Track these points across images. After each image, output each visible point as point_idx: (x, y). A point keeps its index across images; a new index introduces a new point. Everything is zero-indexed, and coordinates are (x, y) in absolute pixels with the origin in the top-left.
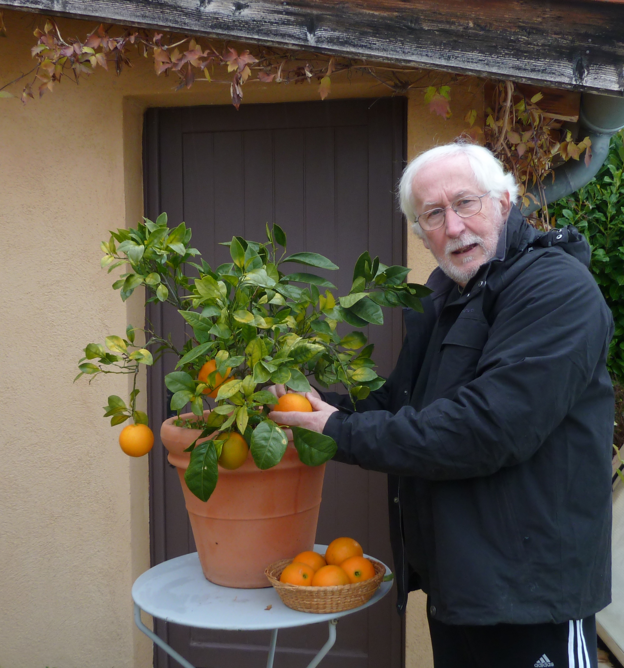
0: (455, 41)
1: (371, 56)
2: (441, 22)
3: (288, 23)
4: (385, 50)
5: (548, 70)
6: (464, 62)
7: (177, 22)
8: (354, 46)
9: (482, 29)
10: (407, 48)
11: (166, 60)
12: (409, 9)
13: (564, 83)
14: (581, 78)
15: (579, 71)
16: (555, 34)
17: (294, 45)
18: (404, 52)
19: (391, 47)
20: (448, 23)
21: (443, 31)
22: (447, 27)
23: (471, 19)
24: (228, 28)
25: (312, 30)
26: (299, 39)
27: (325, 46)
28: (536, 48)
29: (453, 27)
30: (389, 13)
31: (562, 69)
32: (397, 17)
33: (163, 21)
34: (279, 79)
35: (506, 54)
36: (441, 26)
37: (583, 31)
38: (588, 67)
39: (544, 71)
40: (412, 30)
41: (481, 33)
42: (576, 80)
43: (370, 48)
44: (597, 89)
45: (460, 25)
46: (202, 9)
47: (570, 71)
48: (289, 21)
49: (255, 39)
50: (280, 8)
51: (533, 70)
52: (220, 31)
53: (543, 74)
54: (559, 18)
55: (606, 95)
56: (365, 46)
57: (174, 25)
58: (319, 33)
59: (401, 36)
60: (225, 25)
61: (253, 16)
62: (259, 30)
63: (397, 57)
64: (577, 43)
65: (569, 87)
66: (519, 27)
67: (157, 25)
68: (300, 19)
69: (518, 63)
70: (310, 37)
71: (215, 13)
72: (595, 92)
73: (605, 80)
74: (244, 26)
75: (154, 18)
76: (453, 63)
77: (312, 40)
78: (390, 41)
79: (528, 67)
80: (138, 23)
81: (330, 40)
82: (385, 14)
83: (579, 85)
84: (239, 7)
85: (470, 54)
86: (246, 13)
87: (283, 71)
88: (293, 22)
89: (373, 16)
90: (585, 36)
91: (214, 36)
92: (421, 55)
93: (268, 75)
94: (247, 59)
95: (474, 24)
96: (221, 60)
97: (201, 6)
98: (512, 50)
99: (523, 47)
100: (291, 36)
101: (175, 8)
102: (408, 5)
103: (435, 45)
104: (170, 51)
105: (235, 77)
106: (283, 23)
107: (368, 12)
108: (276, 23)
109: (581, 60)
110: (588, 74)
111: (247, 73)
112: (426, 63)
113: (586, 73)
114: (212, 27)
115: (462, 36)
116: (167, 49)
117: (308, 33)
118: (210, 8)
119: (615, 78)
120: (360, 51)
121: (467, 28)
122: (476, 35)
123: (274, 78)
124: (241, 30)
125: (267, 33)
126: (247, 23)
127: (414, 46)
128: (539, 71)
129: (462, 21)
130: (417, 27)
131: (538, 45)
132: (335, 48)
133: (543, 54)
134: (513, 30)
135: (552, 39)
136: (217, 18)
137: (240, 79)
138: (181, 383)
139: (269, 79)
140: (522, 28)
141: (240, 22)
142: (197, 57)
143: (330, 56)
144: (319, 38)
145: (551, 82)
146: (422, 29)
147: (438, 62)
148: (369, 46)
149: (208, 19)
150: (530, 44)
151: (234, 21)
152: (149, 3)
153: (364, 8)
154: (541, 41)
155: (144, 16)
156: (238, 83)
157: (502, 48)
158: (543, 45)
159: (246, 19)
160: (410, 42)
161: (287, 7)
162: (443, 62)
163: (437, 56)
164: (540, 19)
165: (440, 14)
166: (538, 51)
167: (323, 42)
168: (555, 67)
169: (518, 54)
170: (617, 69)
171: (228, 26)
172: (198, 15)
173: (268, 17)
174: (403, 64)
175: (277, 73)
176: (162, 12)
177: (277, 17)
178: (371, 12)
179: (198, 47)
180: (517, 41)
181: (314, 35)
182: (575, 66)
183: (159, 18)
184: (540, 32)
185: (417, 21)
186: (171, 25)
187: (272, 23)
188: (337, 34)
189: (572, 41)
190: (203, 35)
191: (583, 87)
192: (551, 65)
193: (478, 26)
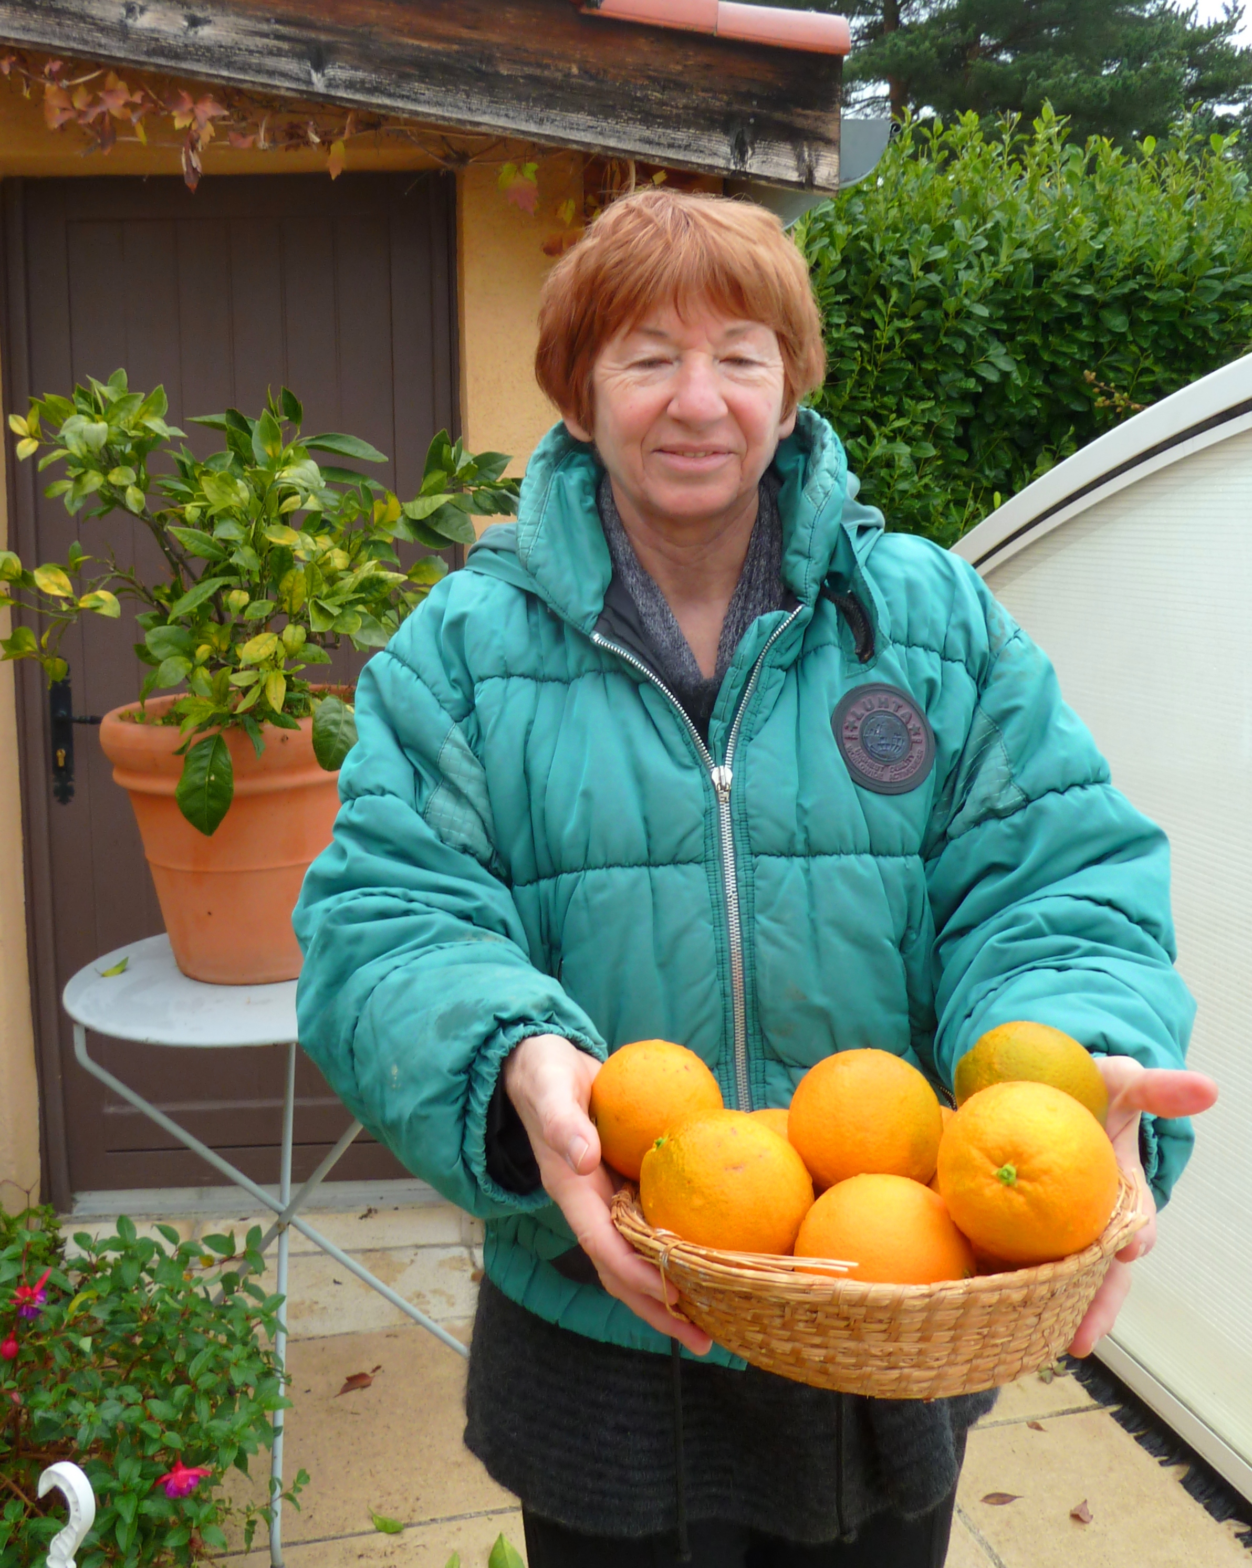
0: (551, 95)
1: (416, 113)
2: (528, 64)
3: (279, 53)
4: (438, 104)
5: (694, 146)
6: (565, 128)
7: (85, 42)
8: (390, 95)
9: (592, 78)
10: (475, 102)
11: (66, 105)
12: (477, 41)
13: (717, 167)
14: (743, 160)
15: (740, 150)
16: (703, 90)
17: (288, 89)
18: (470, 109)
19: (450, 99)
20: (539, 65)
21: (529, 78)
22: (538, 72)
23: (575, 61)
24: (177, 56)
25: (319, 66)
26: (298, 80)
27: (341, 93)
28: (675, 111)
29: (546, 73)
30: (445, 46)
31: (714, 146)
32: (457, 52)
33: (60, 39)
34: (263, 144)
35: (630, 119)
36: (528, 70)
37: (744, 88)
38: (752, 144)
39: (687, 147)
40: (481, 76)
41: (591, 84)
42: (735, 163)
43: (416, 101)
44: (767, 178)
45: (558, 70)
46: (130, 22)
47: (725, 149)
48: (279, 49)
49: (223, 77)
50: (265, 27)
51: (671, 146)
52: (162, 61)
53: (687, 152)
54: (708, 67)
55: (779, 186)
56: (408, 97)
57: (81, 47)
58: (330, 72)
59: (466, 83)
60: (170, 51)
61: (219, 38)
62: (230, 62)
63: (460, 116)
64: (736, 107)
65: (725, 173)
66: (649, 77)
67: (50, 45)
68: (299, 48)
69: (647, 133)
70: (316, 77)
71: (153, 31)
72: (763, 183)
73: (778, 164)
74: (203, 54)
75: (43, 34)
76: (547, 130)
77: (319, 82)
78: (448, 91)
79: (663, 140)
80: (16, 40)
81: (350, 85)
82: (439, 47)
83: (740, 171)
84: (194, 22)
85: (574, 117)
86: (206, 33)
87: (268, 130)
88: (289, 51)
89: (419, 48)
90: (747, 97)
91: (152, 69)
92: (498, 115)
93: (244, 136)
94: (209, 109)
95: (580, 69)
96: (162, 109)
97: (127, 16)
98: (639, 112)
99: (655, 109)
100: (284, 75)
101: (82, 17)
102: (475, 35)
103: (519, 98)
104: (71, 90)
105: (189, 139)
106: (271, 53)
107: (411, 41)
108: (258, 52)
109: (743, 132)
110: (753, 153)
111: (208, 131)
112: (505, 129)
113: (750, 152)
114: (149, 53)
115: (560, 88)
116: (68, 87)
117: (313, 72)
118: (144, 21)
119: (792, 163)
120: (400, 104)
121: (568, 75)
122: (583, 87)
123: (254, 143)
124: (199, 61)
125: (244, 68)
126: (208, 49)
127: (486, 101)
128: (680, 147)
129: (561, 65)
130: (490, 70)
131: (677, 107)
132: (359, 97)
133: (685, 121)
134: (639, 82)
135: (697, 98)
136: (157, 40)
137: (197, 141)
138: (172, 644)
139: (246, 143)
140: (653, 80)
141: (198, 47)
142: (122, 102)
143: (349, 110)
144: (330, 80)
145: (698, 164)
146: (497, 74)
147: (524, 127)
148: (413, 96)
149: (141, 41)
150: (666, 105)
151: (186, 46)
152: (35, 8)
153: (404, 35)
154: (683, 102)
155: (26, 29)
156: (194, 148)
157: (623, 109)
158: (685, 107)
159: (206, 43)
160: (478, 93)
161: (277, 27)
162: (532, 128)
163: (523, 117)
164: (679, 68)
165: (526, 51)
166: (678, 116)
167: (337, 87)
168: (704, 142)
169: (648, 119)
170: (794, 149)
171: (176, 52)
172: (123, 32)
173: (245, 42)
174: (469, 127)
175: (258, 133)
176: (59, 24)
177: (260, 42)
178: (416, 42)
179: (122, 85)
180: (645, 99)
181: (323, 75)
182: (733, 141)
183: (54, 33)
184: (681, 87)
185: (490, 60)
186: (74, 45)
187: (251, 52)
188: (360, 75)
189: (729, 104)
190: (132, 66)
191: (746, 174)
192: (697, 138)
193: (586, 72)
